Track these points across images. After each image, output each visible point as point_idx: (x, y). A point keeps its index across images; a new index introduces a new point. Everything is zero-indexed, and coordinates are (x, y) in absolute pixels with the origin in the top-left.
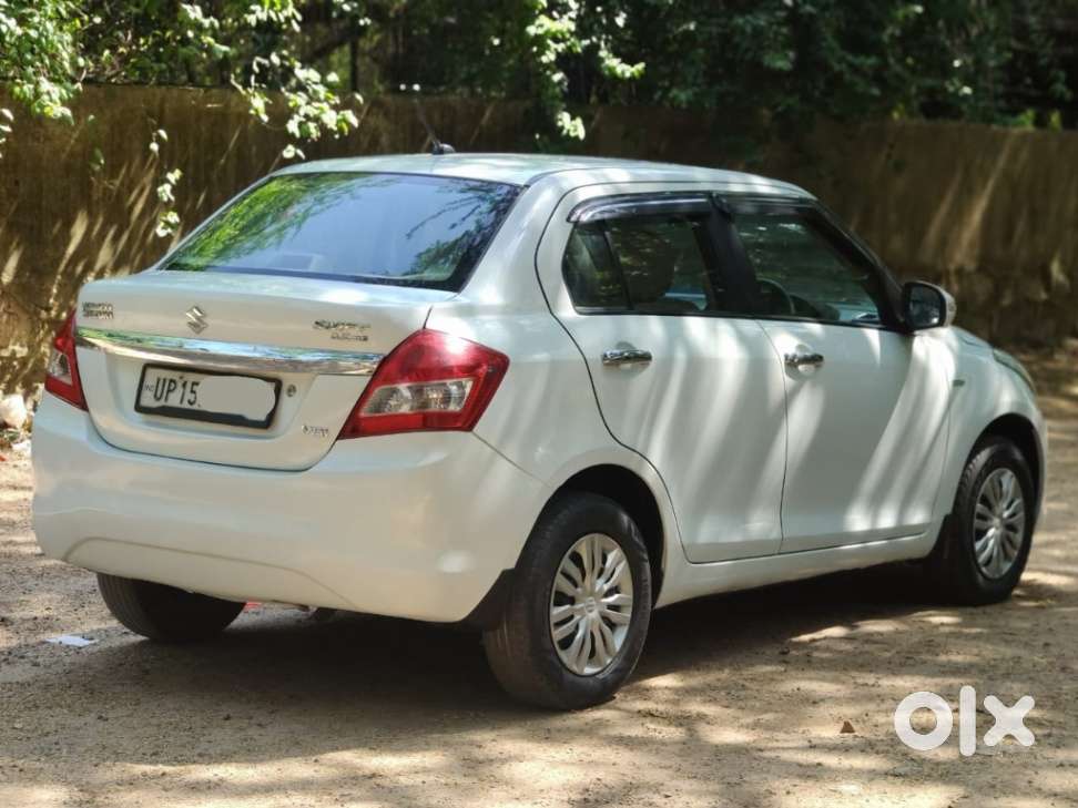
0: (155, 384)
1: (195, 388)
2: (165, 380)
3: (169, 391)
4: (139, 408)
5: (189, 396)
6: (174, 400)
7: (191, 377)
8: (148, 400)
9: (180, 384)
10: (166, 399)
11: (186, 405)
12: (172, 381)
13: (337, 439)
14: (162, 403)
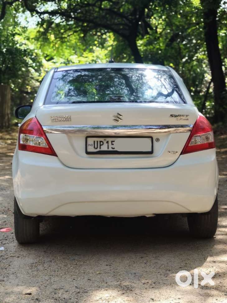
0: (93, 144)
1: (113, 143)
2: (97, 142)
3: (100, 145)
4: (88, 153)
5: (110, 146)
6: (104, 148)
7: (110, 140)
8: (91, 149)
9: (105, 142)
10: (100, 148)
11: (110, 149)
12: (100, 142)
13: (181, 154)
14: (98, 150)
